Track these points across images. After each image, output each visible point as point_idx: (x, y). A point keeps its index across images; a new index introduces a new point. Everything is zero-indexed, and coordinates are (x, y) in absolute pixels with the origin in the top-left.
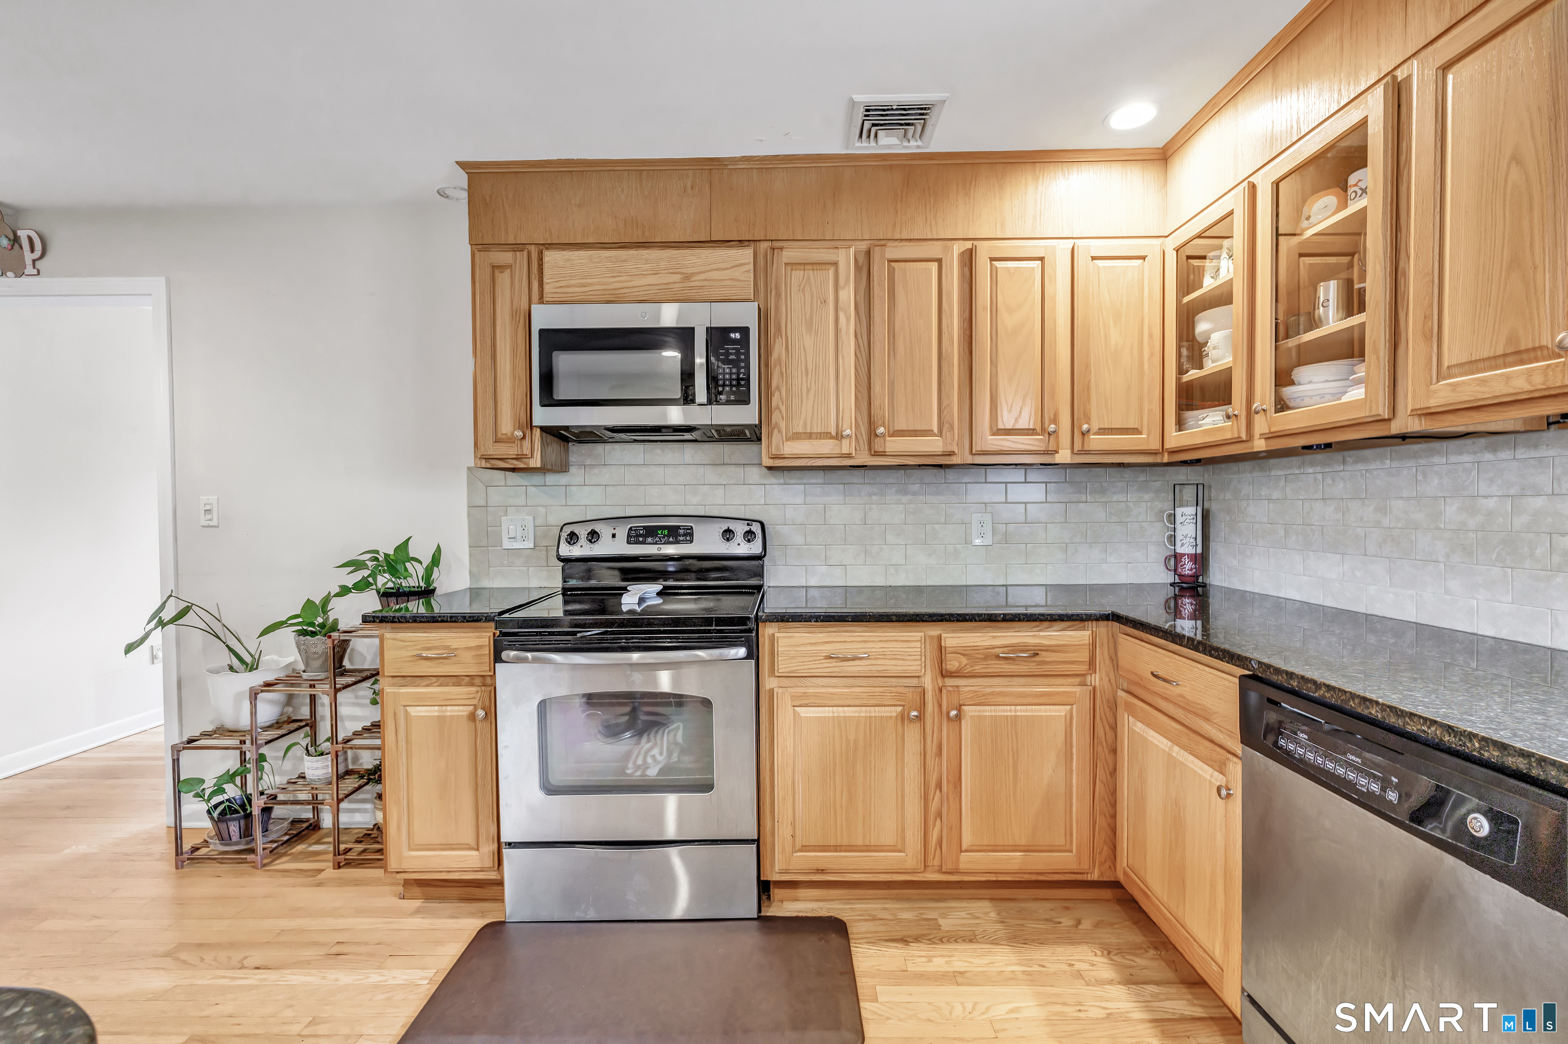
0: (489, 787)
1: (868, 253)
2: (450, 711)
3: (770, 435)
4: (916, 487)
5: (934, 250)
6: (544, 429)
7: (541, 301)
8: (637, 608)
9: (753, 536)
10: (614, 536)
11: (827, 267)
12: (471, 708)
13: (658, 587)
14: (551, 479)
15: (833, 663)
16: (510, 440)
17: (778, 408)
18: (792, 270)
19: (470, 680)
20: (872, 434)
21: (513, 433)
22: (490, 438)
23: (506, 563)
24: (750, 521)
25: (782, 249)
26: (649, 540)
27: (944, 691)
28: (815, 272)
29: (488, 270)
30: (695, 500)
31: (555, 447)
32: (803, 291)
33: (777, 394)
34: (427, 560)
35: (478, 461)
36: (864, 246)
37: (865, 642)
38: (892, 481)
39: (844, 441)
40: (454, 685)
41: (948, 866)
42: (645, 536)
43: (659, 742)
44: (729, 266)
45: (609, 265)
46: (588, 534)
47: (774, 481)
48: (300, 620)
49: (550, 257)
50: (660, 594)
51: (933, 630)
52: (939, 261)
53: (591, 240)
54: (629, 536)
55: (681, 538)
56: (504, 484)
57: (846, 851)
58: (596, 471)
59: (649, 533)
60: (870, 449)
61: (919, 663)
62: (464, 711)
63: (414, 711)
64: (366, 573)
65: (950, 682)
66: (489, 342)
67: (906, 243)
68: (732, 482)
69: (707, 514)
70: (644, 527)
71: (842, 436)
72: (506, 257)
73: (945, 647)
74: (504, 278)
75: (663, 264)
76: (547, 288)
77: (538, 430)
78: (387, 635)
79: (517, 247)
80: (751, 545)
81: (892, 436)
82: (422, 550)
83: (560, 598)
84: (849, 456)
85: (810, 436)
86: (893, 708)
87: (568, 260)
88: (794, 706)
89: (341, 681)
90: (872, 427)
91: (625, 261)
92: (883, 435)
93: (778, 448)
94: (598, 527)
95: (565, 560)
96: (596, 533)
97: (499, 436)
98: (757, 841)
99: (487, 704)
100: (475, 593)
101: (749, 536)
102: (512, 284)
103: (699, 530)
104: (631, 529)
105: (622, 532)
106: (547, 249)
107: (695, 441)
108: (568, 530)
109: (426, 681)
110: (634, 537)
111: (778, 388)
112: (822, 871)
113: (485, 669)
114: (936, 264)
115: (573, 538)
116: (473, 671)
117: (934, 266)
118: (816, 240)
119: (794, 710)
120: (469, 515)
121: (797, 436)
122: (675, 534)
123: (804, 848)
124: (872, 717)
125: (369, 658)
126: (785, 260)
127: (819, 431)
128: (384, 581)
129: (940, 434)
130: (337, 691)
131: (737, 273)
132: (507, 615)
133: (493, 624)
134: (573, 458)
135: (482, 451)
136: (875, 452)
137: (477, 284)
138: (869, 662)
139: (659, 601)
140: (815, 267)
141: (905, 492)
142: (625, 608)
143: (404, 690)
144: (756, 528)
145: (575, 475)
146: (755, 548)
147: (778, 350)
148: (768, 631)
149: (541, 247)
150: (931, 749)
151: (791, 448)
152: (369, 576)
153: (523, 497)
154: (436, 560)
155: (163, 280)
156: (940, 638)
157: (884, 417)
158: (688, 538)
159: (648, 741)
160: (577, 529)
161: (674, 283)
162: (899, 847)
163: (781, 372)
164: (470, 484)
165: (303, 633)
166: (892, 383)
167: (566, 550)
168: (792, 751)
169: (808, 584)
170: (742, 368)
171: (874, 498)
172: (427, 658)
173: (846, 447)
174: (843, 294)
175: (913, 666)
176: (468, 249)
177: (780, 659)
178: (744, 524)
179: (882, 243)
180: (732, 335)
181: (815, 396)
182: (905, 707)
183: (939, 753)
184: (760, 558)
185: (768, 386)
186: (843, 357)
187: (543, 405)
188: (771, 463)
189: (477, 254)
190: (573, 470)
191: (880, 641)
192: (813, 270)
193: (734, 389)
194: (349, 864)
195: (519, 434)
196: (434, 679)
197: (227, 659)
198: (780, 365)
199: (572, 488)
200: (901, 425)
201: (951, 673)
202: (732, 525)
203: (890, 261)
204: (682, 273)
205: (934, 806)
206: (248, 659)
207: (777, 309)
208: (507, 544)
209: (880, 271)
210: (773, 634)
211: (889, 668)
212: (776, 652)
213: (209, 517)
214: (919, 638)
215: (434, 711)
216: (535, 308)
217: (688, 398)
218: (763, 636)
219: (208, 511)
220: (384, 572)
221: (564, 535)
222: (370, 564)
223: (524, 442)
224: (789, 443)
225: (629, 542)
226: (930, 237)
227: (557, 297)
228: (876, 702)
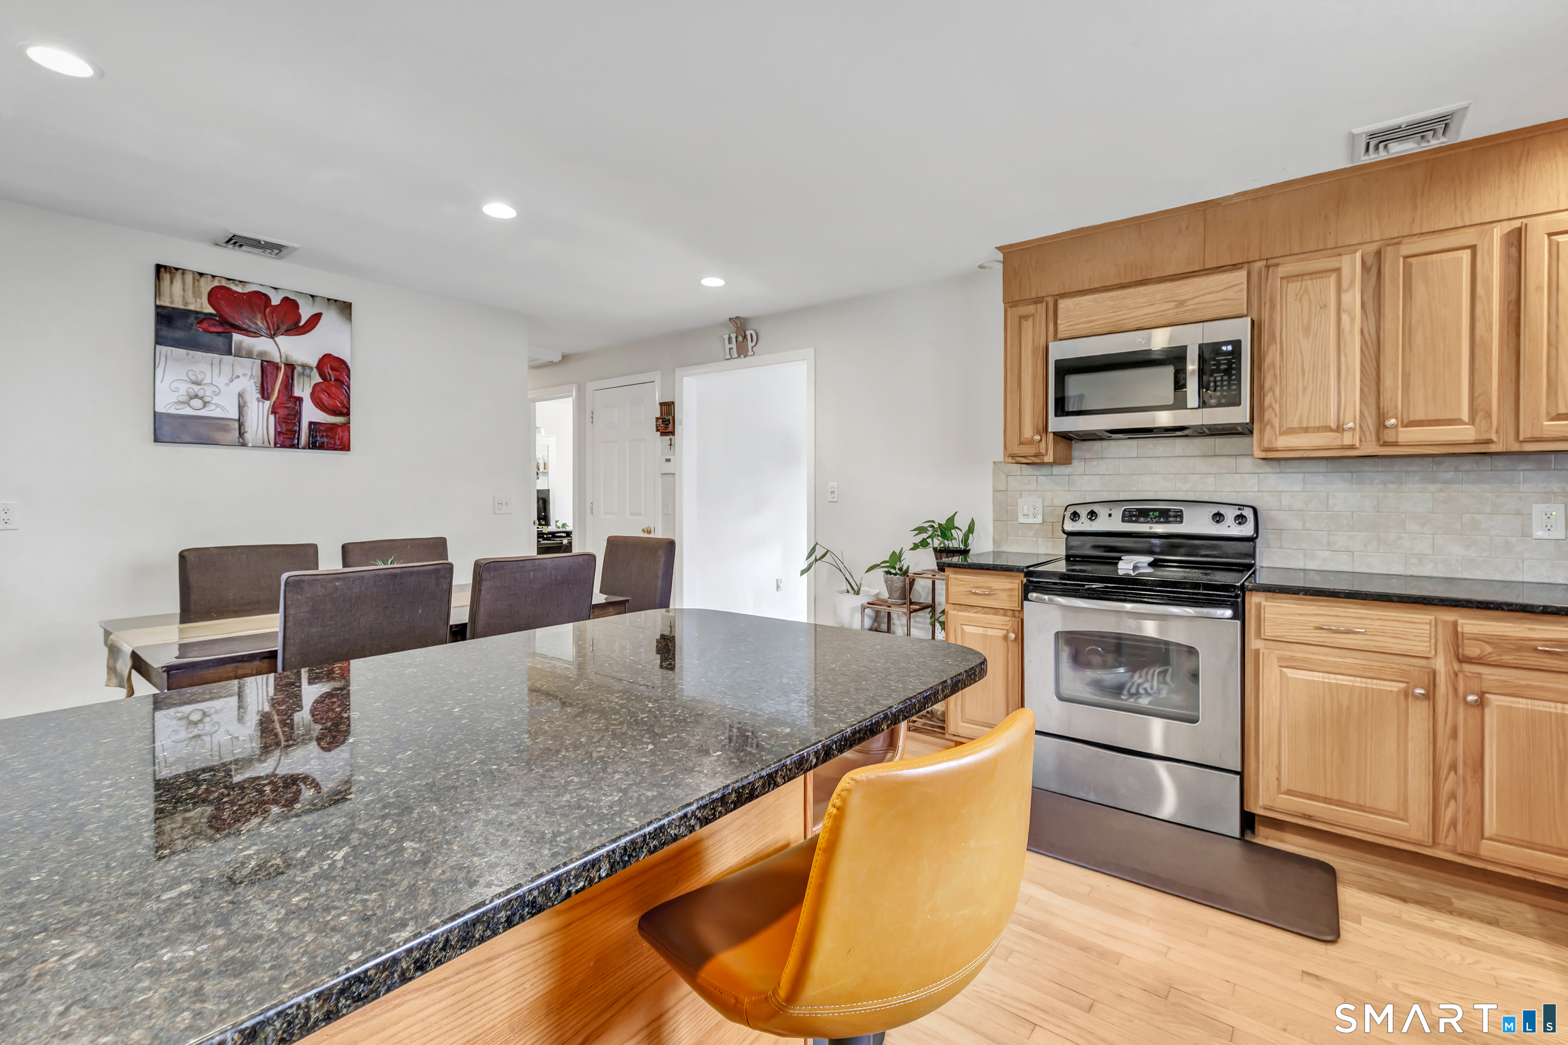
0: (1017, 690)
1: (1379, 254)
2: (990, 632)
3: (1262, 431)
4: (1449, 475)
5: (1468, 237)
6: (1056, 434)
7: (1056, 338)
8: (1131, 573)
9: (1244, 520)
10: (1110, 515)
11: (1328, 274)
12: (1006, 631)
13: (1150, 559)
14: (1057, 470)
15: (1324, 634)
16: (1031, 442)
17: (1271, 406)
18: (1288, 282)
19: (1005, 612)
20: (1381, 425)
21: (1032, 438)
22: (1016, 442)
23: (1020, 533)
24: (1241, 506)
25: (1277, 265)
26: (1142, 519)
27: (1461, 675)
28: (1314, 281)
29: (1016, 321)
30: (1186, 487)
31: (1062, 445)
32: (1300, 300)
33: (1270, 395)
34: (965, 529)
35: (1007, 459)
36: (1373, 247)
37: (1361, 618)
38: (1414, 468)
39: (1346, 434)
40: (993, 614)
41: (1466, 848)
42: (1137, 516)
43: (1149, 677)
44: (1222, 288)
45: (1111, 303)
46: (1088, 514)
47: (1269, 470)
48: (888, 564)
49: (1063, 304)
50: (1151, 565)
51: (1448, 616)
52: (1473, 248)
53: (1096, 285)
54: (1123, 516)
55: (1171, 519)
56: (1019, 474)
57: (1337, 805)
58: (1094, 463)
59: (1142, 515)
60: (1378, 439)
61: (1427, 644)
62: (1001, 633)
63: (967, 629)
64: (925, 535)
65: (1468, 668)
66: (1016, 372)
67: (1428, 237)
68: (1224, 471)
69: (1197, 500)
70: (1137, 510)
71: (1343, 430)
72: (1031, 309)
73: (1463, 633)
74: (1028, 325)
75: (1158, 296)
76: (1060, 328)
77: (1052, 434)
78: (951, 576)
79: (1038, 301)
80: (1242, 527)
81: (1407, 426)
82: (962, 523)
83: (1064, 562)
84: (1352, 447)
85: (1306, 430)
86: (1394, 684)
87: (1077, 304)
88: (1281, 667)
89: (913, 607)
90: (1382, 419)
91: (1125, 298)
92: (1395, 427)
93: (1270, 441)
94: (1096, 508)
95: (1070, 534)
96: (1095, 513)
97: (1022, 440)
98: (1241, 774)
99: (1016, 630)
100: (996, 554)
101: (1241, 519)
102: (1034, 328)
103: (1188, 512)
104: (1125, 510)
105: (1118, 513)
106: (1061, 298)
107: (1186, 436)
108: (1071, 510)
109: (975, 610)
110: (1128, 516)
111: (1271, 389)
112: (1309, 818)
113: (1015, 606)
114: (1469, 251)
115: (1075, 516)
116: (1007, 606)
117: (1466, 255)
118: (1316, 251)
119: (1281, 672)
120: (994, 497)
121: (1291, 431)
122: (1165, 516)
123: (1289, 792)
124: (1368, 688)
125: (923, 595)
126: (1280, 275)
127: (1317, 425)
128: (937, 543)
129: (1472, 421)
130: (911, 612)
131: (1230, 294)
132: (1031, 569)
133: (1022, 575)
134: (1075, 453)
135: (1010, 452)
136: (1384, 442)
137: (1008, 332)
138: (1366, 637)
139: (1150, 570)
140: (1314, 276)
141: (1434, 481)
142: (1121, 572)
143: (961, 613)
144: (1249, 513)
145: (1077, 465)
146: (1247, 530)
147: (1272, 355)
148: (1254, 600)
149: (1056, 297)
150: (1443, 730)
151: (1283, 442)
152: (928, 538)
153: (1035, 484)
154: (971, 529)
155: (813, 349)
156: (1455, 624)
157: (1396, 408)
158: (1178, 519)
159: (1140, 677)
160: (1079, 510)
161: (1169, 310)
162: (1401, 815)
163: (1275, 375)
164: (995, 475)
165: (888, 573)
166: (1406, 376)
167: (1070, 526)
168: (1278, 705)
169: (1306, 568)
170: (1234, 375)
171: (1391, 486)
172: (975, 594)
173: (1347, 439)
174: (1346, 298)
175: (1421, 647)
176: (1002, 306)
177: (1266, 624)
178: (1235, 509)
179: (1396, 242)
180: (1224, 348)
181: (1312, 393)
182: (1410, 684)
183: (1454, 735)
184: (1251, 539)
185: (1262, 387)
186: (1346, 355)
187: (1056, 415)
188: (1263, 455)
189: (1009, 310)
190: (1075, 463)
191: (1379, 619)
192: (1312, 279)
193: (1225, 393)
194: (915, 730)
195: (1037, 438)
196: (980, 609)
197: (845, 586)
198: (1274, 368)
199: (1074, 477)
200: (1420, 415)
201: (1470, 658)
202: (1223, 510)
203: (1405, 257)
204: (1176, 301)
205: (1446, 787)
206: (856, 588)
207: (1271, 319)
208: (1022, 520)
209: (1394, 269)
210: (1260, 603)
211: (1389, 645)
212: (1262, 618)
213: (833, 496)
214: (1428, 621)
215: (980, 631)
216: (1051, 345)
217: (1180, 404)
218: (1250, 603)
219: (832, 492)
220: (938, 535)
221: (1068, 514)
222: (930, 529)
223: (1040, 443)
224: (1283, 438)
225: (1123, 521)
226: (1460, 224)
227: (1068, 334)
228: (1373, 675)
